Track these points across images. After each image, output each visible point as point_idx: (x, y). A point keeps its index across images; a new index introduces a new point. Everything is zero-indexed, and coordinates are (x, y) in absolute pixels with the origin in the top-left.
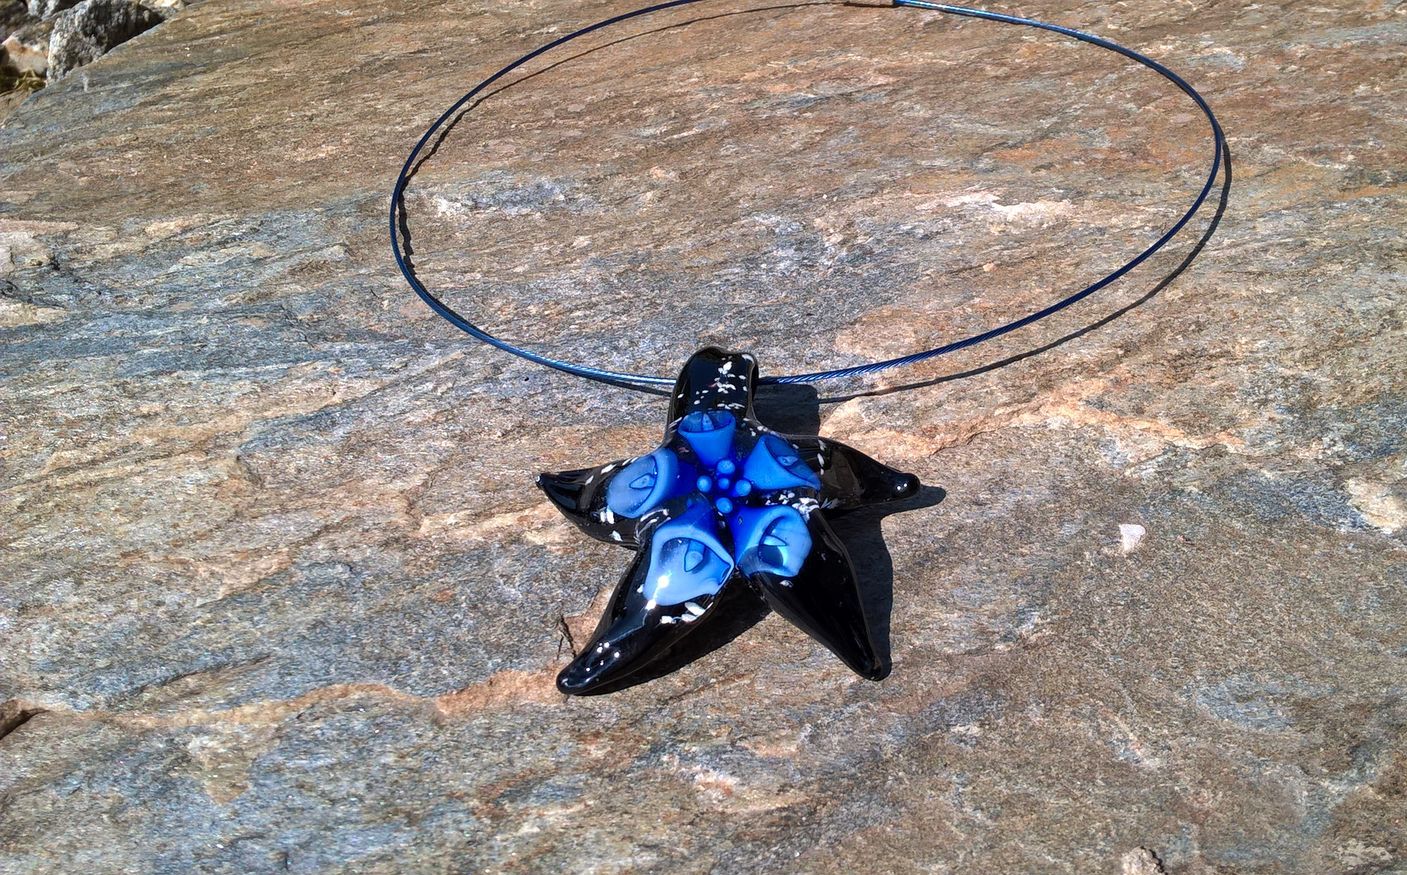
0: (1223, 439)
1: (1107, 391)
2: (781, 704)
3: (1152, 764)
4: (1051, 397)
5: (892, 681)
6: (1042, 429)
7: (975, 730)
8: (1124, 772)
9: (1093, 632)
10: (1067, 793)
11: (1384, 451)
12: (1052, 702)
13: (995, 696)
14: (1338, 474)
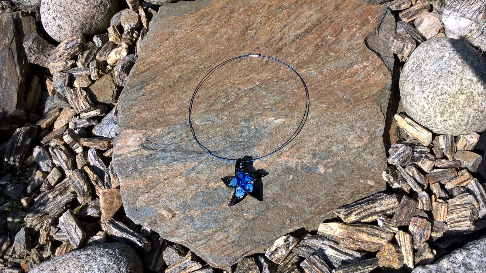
0: (304, 160)
1: (289, 154)
2: (252, 205)
3: (291, 207)
4: (282, 156)
5: (263, 201)
6: (281, 161)
7: (273, 206)
8: (288, 209)
9: (286, 191)
10: (282, 212)
11: (324, 160)
12: (281, 201)
13: (275, 201)
14: (317, 164)
